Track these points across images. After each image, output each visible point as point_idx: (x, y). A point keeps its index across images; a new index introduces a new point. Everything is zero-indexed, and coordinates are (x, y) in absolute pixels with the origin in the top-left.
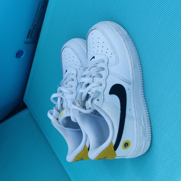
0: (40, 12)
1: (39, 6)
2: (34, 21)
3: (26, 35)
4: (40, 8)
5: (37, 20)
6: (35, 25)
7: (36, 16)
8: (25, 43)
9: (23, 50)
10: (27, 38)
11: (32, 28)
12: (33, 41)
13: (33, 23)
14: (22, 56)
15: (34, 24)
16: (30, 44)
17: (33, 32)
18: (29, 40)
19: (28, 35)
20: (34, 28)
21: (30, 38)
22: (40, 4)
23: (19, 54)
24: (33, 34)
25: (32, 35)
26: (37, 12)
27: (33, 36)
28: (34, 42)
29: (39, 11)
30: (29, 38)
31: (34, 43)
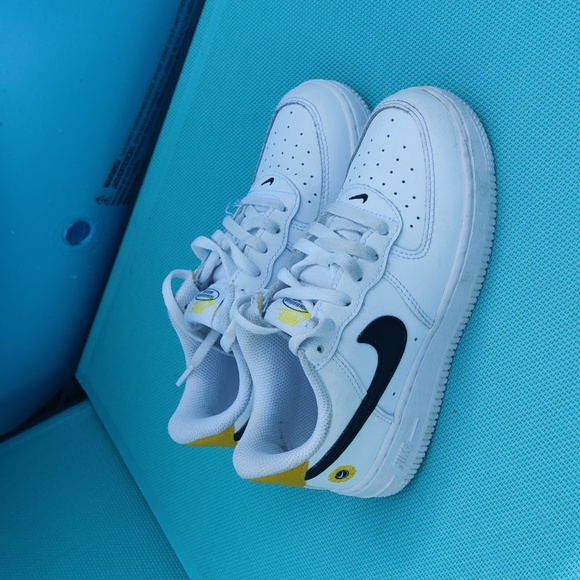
0: (149, 113)
1: (148, 96)
2: (130, 138)
3: (103, 179)
4: (149, 102)
5: (139, 134)
6: (131, 150)
7: (136, 123)
8: (97, 200)
9: (90, 222)
10: (106, 185)
11: (122, 159)
12: (122, 197)
13: (127, 144)
14: (86, 240)
15: (128, 148)
16: (113, 204)
17: (125, 171)
18: (111, 191)
19: (110, 177)
20: (127, 159)
21: (115, 186)
22: (150, 90)
23: (76, 233)
24: (123, 177)
25: (121, 180)
26: (141, 113)
27: (124, 181)
28: (124, 199)
29: (147, 109)
30: (111, 186)
31: (124, 203)
